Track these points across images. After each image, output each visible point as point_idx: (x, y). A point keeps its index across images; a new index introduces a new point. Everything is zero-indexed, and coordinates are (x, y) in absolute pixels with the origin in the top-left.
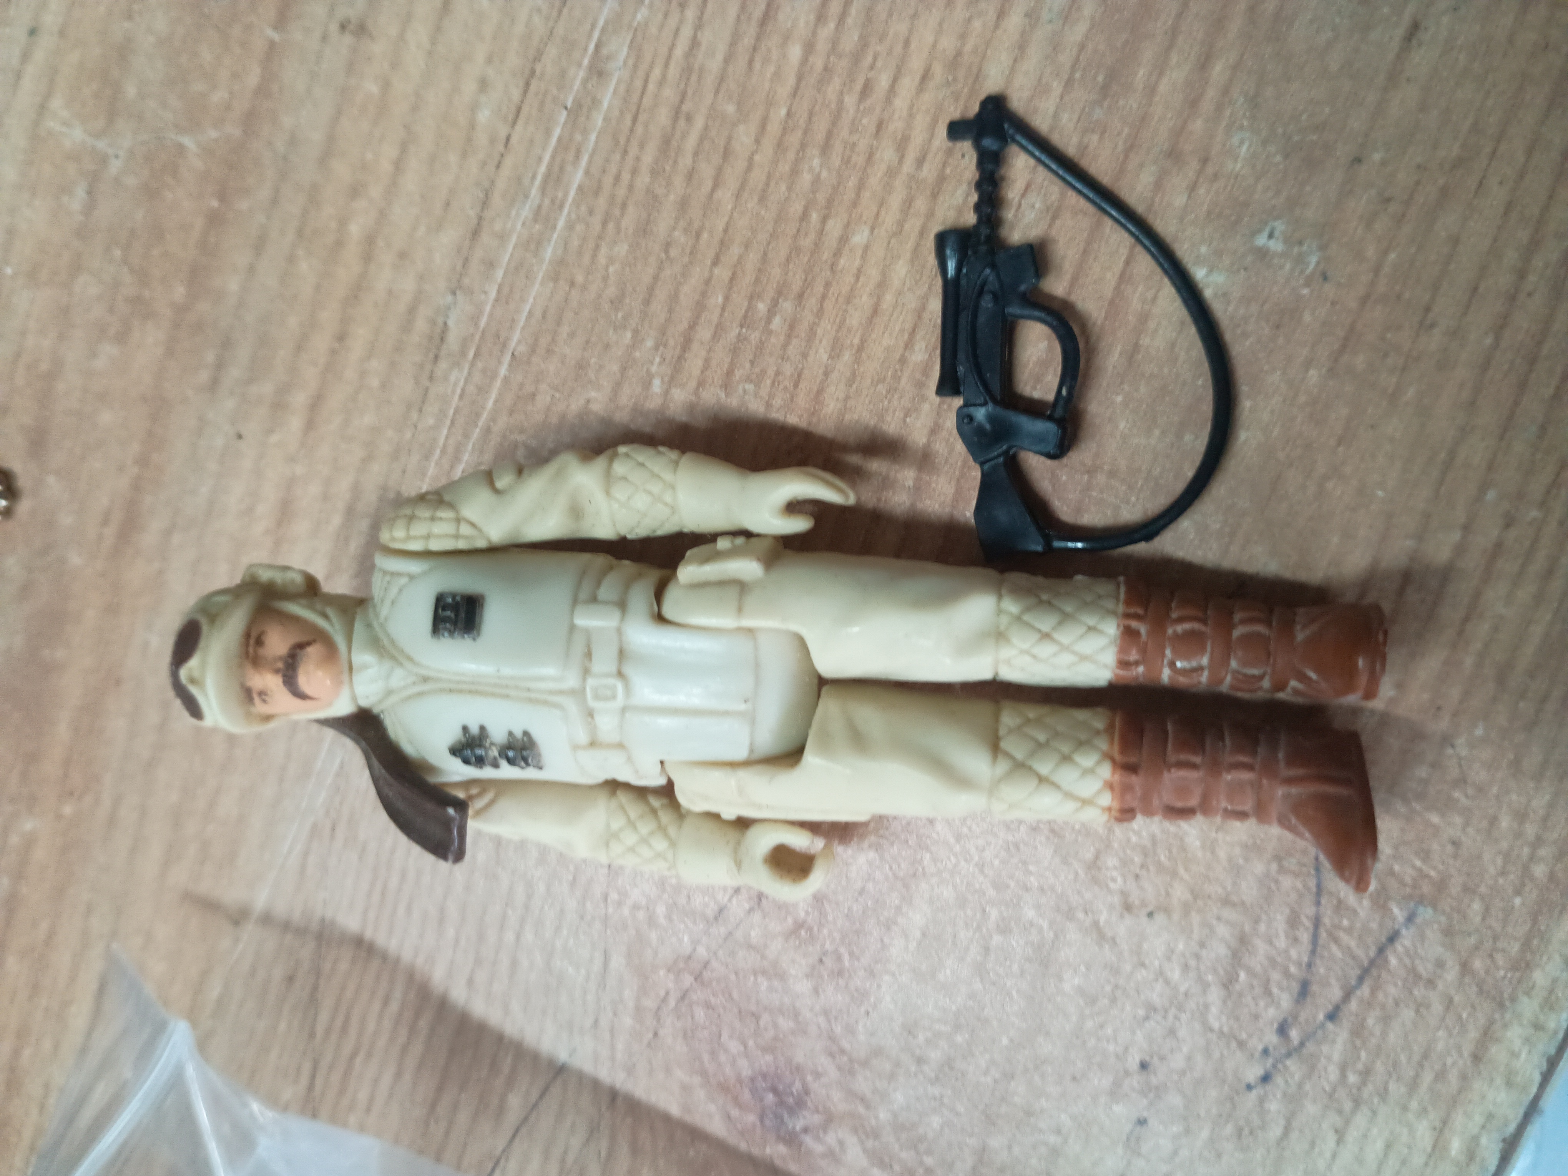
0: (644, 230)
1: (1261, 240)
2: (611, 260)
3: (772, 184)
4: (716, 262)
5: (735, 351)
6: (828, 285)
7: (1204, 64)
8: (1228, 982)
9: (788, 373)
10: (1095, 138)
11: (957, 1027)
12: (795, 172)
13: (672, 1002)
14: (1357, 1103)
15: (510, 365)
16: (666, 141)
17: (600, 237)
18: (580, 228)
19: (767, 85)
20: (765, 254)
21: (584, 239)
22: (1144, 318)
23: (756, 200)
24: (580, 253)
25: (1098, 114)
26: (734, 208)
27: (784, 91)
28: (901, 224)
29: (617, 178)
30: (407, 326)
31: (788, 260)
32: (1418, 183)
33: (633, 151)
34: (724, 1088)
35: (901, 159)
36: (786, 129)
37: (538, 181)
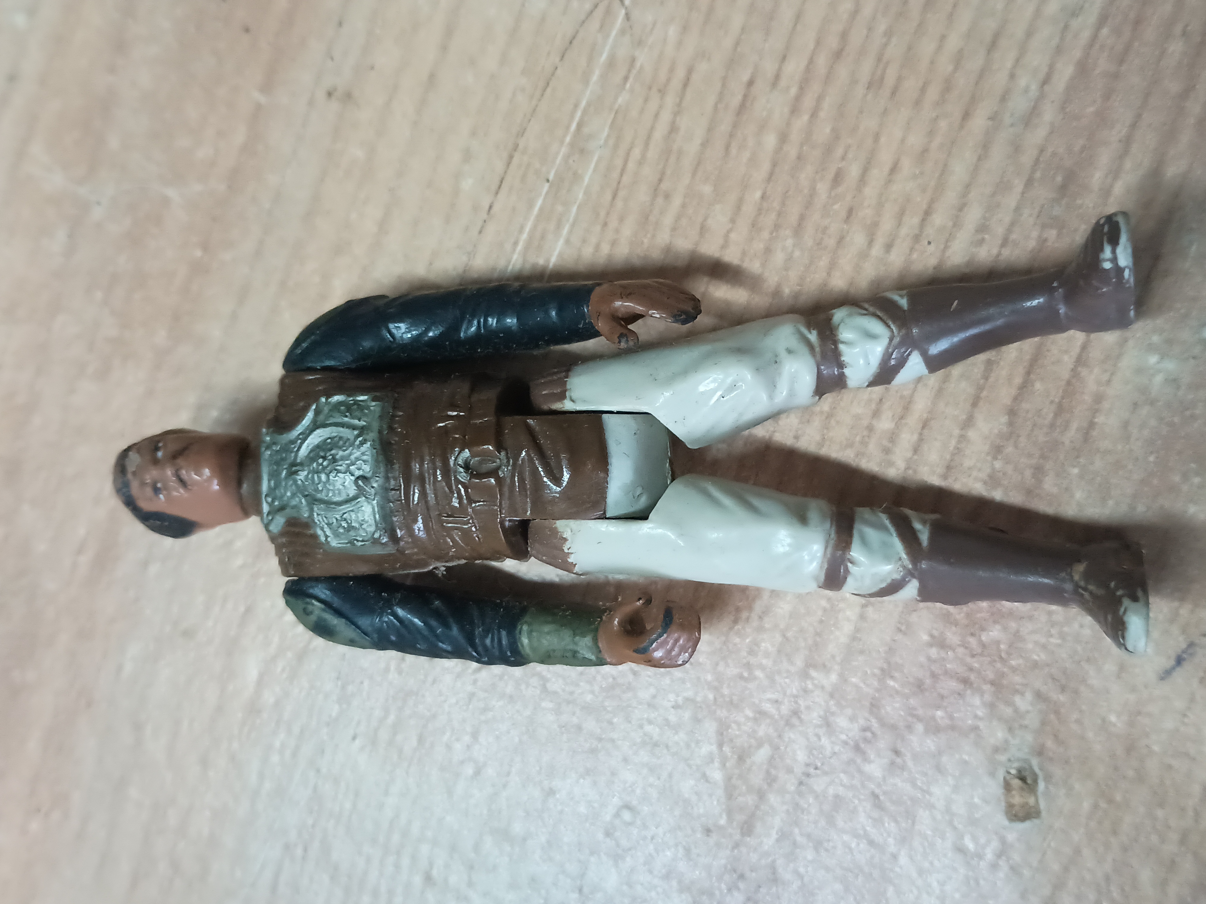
16: (645, 216)
19: (742, 169)
22: (1099, 397)
25: (1057, 211)
27: (759, 175)
33: (613, 223)
35: (871, 243)
36: (760, 211)
37: (520, 248)
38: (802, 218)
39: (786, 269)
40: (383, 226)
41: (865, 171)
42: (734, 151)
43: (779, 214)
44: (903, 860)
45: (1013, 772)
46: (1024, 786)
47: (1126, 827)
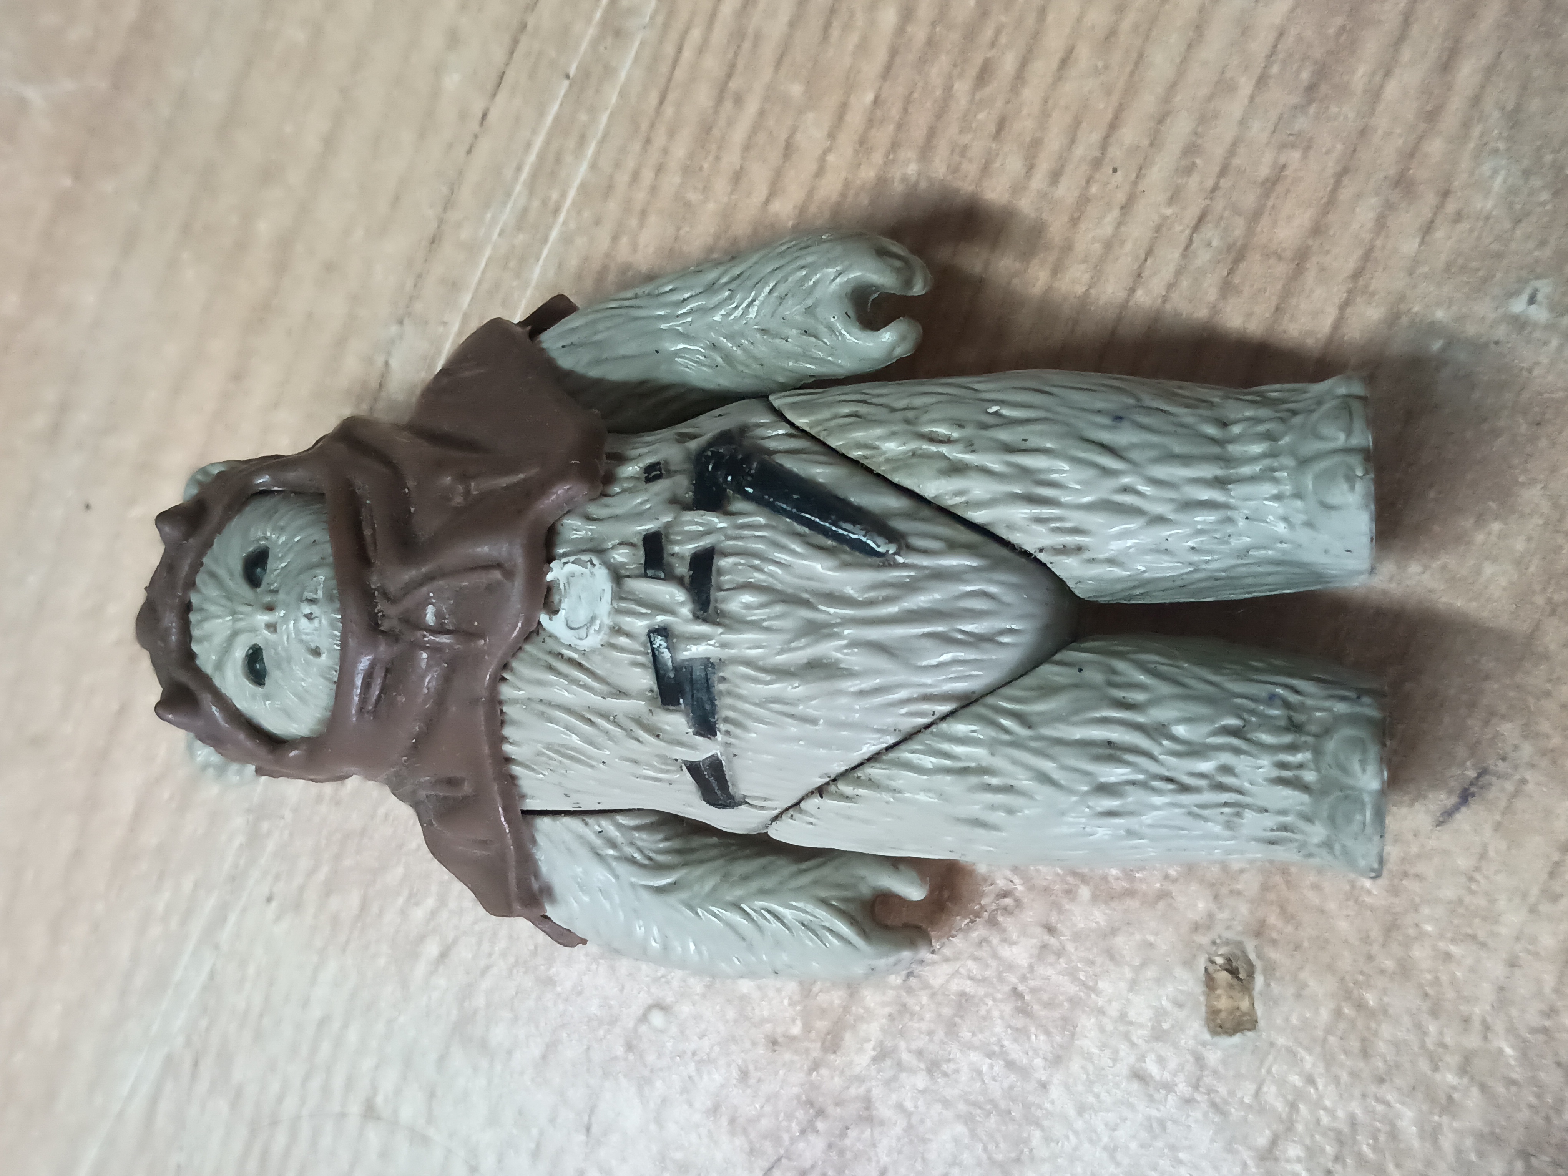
1: (1518, 306)
16: (706, 128)
19: (847, 61)
27: (871, 69)
29: (636, 176)
30: (332, 362)
33: (660, 138)
35: (1030, 169)
36: (871, 122)
37: (524, 175)
38: (932, 133)
41: (1024, 64)
42: (835, 33)
43: (900, 127)
45: (1220, 961)
46: (1235, 982)
47: (1382, 1047)
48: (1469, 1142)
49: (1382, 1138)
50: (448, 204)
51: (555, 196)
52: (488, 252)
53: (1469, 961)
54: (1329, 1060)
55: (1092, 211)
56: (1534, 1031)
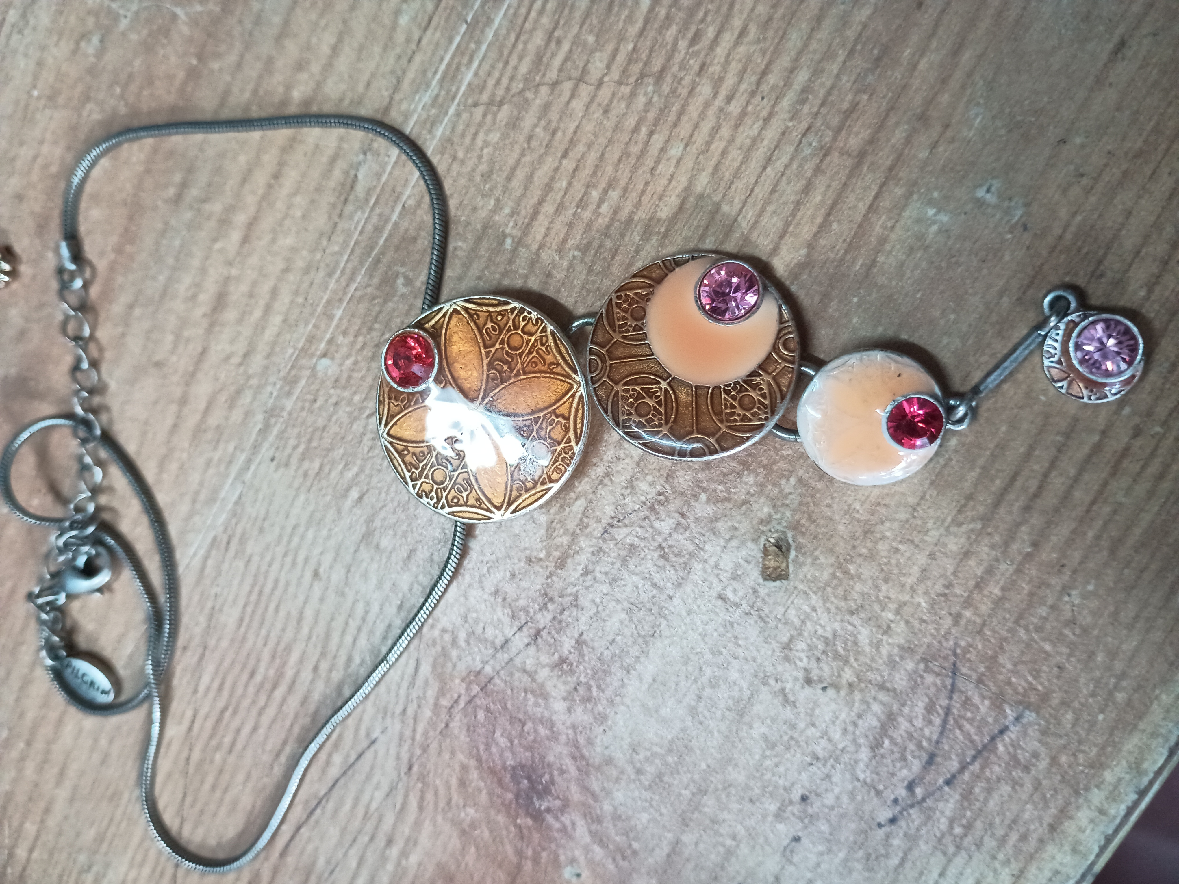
0: (514, 124)
1: (981, 193)
2: (486, 144)
3: (615, 101)
4: (565, 155)
5: (570, 225)
6: (647, 183)
7: (956, 53)
8: (875, 746)
9: (608, 247)
10: (865, 97)
11: (670, 751)
12: (633, 94)
13: (462, 704)
14: (958, 847)
15: (400, 214)
16: (539, 58)
17: (480, 125)
18: (465, 116)
19: (621, 24)
20: (603, 154)
21: (468, 125)
22: (883, 240)
23: (601, 112)
24: (463, 136)
25: (870, 79)
26: (583, 117)
27: (633, 30)
28: (708, 144)
29: (498, 81)
30: (327, 174)
31: (620, 161)
32: (1106, 165)
33: (513, 61)
34: (492, 771)
35: (715, 94)
36: (631, 60)
37: (438, 76)
38: (663, 70)
39: (646, 111)
40: (335, 50)
41: (719, 33)
42: (616, 9)
43: (646, 64)
44: (676, 601)
45: (772, 541)
46: (780, 553)
47: (855, 596)
48: (896, 651)
49: (849, 643)
50: (396, 88)
51: (454, 89)
52: (415, 118)
53: (908, 554)
54: (826, 600)
55: (748, 121)
56: (939, 595)
